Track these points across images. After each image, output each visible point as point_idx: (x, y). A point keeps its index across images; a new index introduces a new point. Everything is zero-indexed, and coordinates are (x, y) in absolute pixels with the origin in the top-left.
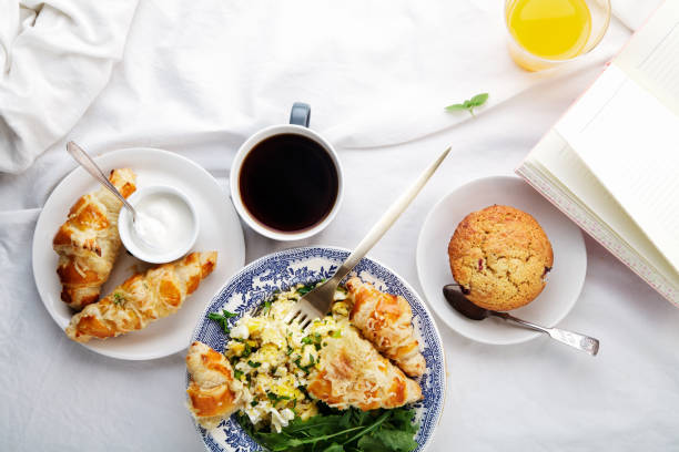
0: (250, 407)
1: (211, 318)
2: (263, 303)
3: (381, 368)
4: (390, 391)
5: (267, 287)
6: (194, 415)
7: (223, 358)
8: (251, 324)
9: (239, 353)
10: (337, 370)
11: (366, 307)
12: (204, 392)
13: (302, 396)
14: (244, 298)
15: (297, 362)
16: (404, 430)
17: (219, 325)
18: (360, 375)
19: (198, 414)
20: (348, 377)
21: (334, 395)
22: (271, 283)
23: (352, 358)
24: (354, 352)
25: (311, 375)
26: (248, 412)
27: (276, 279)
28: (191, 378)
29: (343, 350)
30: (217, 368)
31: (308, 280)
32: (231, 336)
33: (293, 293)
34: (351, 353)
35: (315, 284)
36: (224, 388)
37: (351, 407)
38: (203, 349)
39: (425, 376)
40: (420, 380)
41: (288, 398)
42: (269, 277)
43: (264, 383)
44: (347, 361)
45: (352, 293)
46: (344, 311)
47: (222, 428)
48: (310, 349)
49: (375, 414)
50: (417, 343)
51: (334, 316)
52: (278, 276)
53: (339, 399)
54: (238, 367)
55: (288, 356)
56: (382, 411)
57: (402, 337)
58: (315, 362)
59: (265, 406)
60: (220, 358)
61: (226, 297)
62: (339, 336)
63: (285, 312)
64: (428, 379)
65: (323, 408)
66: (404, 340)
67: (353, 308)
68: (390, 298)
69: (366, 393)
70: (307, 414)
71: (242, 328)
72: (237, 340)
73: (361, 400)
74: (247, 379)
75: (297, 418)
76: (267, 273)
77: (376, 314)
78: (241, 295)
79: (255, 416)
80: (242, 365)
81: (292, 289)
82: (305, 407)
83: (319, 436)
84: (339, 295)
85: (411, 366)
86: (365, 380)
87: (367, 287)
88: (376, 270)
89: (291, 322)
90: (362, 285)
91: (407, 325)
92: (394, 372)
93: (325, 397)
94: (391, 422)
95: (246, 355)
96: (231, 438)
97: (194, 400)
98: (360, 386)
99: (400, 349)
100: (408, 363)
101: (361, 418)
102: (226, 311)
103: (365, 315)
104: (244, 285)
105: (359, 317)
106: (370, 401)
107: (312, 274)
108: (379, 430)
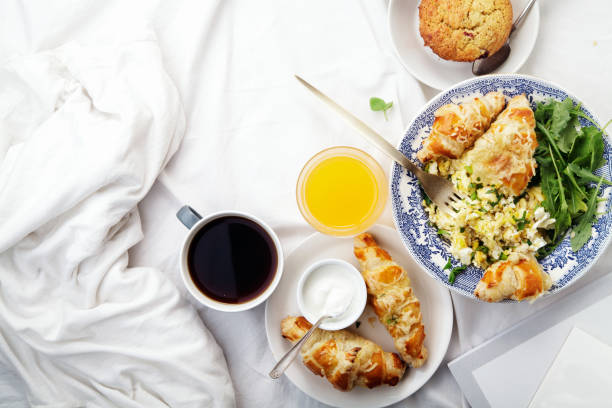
0: (532, 247)
1: (453, 281)
2: (439, 236)
3: (501, 130)
4: (522, 122)
5: (425, 232)
6: (541, 295)
7: (489, 269)
8: (459, 246)
9: (484, 256)
10: (503, 169)
11: (447, 144)
12: (521, 285)
13: (523, 201)
14: (435, 253)
15: (493, 205)
16: (552, 111)
17: (459, 273)
18: (507, 148)
19: (540, 291)
20: (509, 159)
21: (524, 171)
22: (422, 229)
23: (492, 155)
24: (487, 154)
25: (505, 193)
26: (536, 249)
27: (419, 225)
28: (507, 299)
29: (484, 164)
30: (500, 274)
31: (419, 196)
32: (468, 263)
33: (430, 210)
34: (488, 156)
35: (422, 190)
36: (517, 268)
37: (534, 156)
38: (481, 287)
39: (505, 93)
40: (508, 98)
41: (525, 212)
42: (417, 230)
43: (511, 234)
44: (494, 160)
45: (432, 157)
46: (447, 164)
47: (550, 271)
48: (482, 193)
49: (541, 136)
50: (476, 99)
51: (452, 172)
52: (415, 222)
53: (528, 166)
54: (496, 257)
55: (487, 213)
56: (537, 130)
57: (472, 112)
58: (493, 188)
59: (531, 232)
60: (490, 272)
61: (434, 268)
62: (470, 167)
63: (448, 216)
64: (508, 90)
65: (535, 182)
66: (475, 110)
67: (445, 156)
68: (438, 124)
69: (523, 143)
70: (538, 194)
71: (461, 251)
72: (473, 258)
73: (529, 147)
74: (508, 249)
75: (542, 205)
76: (413, 231)
77: (454, 134)
78: (432, 255)
79: (540, 243)
80: (495, 255)
81: (427, 209)
82: (532, 198)
83: (558, 185)
84: (433, 169)
85: (497, 104)
86: (512, 144)
87: (428, 143)
88: (410, 137)
89: (454, 210)
90: (425, 148)
91: (461, 108)
92: (503, 119)
93: (526, 179)
94: (545, 123)
95: (486, 250)
96: (559, 264)
97: (529, 294)
98: (517, 148)
99: (483, 114)
100: (494, 107)
101: (543, 148)
102: (446, 268)
103: (454, 145)
104: (423, 252)
105: (455, 150)
106: (530, 140)
107: (413, 192)
108: (553, 132)
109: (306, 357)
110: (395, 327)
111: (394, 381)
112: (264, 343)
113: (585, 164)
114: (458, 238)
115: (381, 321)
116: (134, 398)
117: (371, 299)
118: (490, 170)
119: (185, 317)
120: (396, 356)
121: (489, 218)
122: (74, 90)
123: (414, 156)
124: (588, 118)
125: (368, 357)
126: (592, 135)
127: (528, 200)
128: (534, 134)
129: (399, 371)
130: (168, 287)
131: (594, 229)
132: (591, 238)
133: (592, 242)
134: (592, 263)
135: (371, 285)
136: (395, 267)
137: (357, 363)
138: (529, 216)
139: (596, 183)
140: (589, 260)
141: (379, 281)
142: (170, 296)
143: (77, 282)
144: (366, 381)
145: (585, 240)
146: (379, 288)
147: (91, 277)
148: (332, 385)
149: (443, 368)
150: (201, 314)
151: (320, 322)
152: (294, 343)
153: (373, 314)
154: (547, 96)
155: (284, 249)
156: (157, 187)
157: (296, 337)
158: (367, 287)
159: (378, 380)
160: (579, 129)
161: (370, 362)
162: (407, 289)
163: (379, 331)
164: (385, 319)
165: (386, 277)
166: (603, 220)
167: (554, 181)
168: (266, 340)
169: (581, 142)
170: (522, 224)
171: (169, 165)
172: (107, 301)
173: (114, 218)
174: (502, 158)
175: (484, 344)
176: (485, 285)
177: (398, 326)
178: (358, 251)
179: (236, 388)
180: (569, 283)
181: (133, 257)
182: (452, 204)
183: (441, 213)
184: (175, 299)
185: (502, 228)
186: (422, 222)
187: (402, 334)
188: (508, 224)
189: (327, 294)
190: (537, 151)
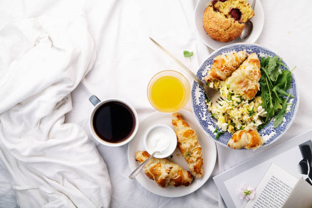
0: (255, 124)
1: (218, 138)
2: (212, 117)
3: (244, 68)
4: (254, 65)
5: (206, 115)
6: (259, 147)
7: (235, 133)
8: (221, 122)
10: (244, 86)
11: (219, 73)
12: (250, 142)
13: (252, 102)
16: (268, 61)
17: (221, 135)
18: (247, 77)
19: (258, 145)
20: (247, 82)
21: (254, 88)
22: (204, 113)
23: (240, 80)
25: (244, 98)
26: (257, 126)
28: (243, 148)
29: (236, 84)
30: (240, 136)
31: (204, 97)
32: (225, 130)
33: (209, 104)
34: (238, 80)
35: (206, 95)
36: (248, 134)
37: (259, 82)
38: (231, 142)
39: (247, 52)
40: (248, 54)
41: (253, 108)
42: (202, 114)
43: (246, 118)
44: (241, 82)
45: (211, 79)
46: (218, 83)
47: (263, 136)
48: (234, 98)
49: (262, 73)
50: (234, 54)
51: (220, 87)
52: (202, 110)
53: (256, 86)
54: (239, 128)
55: (236, 107)
56: (261, 69)
57: (231, 59)
58: (239, 96)
59: (255, 117)
60: (236, 135)
61: (209, 132)
62: (229, 85)
63: (217, 107)
64: (248, 50)
65: (259, 94)
66: (233, 58)
67: (218, 79)
68: (215, 64)
69: (254, 75)
70: (260, 100)
71: (222, 125)
72: (228, 128)
73: (257, 77)
74: (244, 124)
75: (261, 105)
76: (200, 114)
77: (222, 69)
78: (209, 126)
79: (259, 123)
80: (238, 127)
81: (207, 104)
82: (257, 101)
83: (269, 96)
84: (211, 85)
85: (243, 56)
86: (249, 75)
87: (210, 73)
88: (202, 69)
89: (220, 105)
90: (208, 75)
91: (227, 57)
92: (245, 63)
93: (255, 92)
94: (265, 66)
95: (234, 125)
96: (268, 133)
97: (253, 146)
98: (252, 77)
99: (237, 61)
100: (242, 58)
101: (263, 78)
102: (215, 132)
103: (222, 74)
104: (205, 124)
105: (223, 77)
106: (258, 74)
107: (201, 96)
108: (268, 71)
109: (146, 170)
110: (189, 159)
111: (187, 184)
112: (127, 163)
113: (282, 87)
114: (221, 119)
115: (183, 156)
116: (63, 185)
117: (179, 144)
118: (239, 87)
119: (90, 148)
120: (189, 172)
121: (236, 109)
122: (45, 37)
123: (203, 78)
124: (285, 66)
125: (176, 172)
126: (286, 74)
127: (255, 102)
128: (260, 71)
129: (190, 179)
130: (83, 134)
131: (284, 118)
132: (283, 122)
133: (283, 124)
134: (283, 133)
135: (179, 138)
136: (191, 130)
137: (170, 174)
138: (255, 110)
139: (287, 96)
140: (281, 132)
141: (183, 136)
142: (83, 138)
143: (39, 128)
144: (174, 183)
145: (280, 123)
146: (183, 139)
147: (46, 126)
148: (157, 185)
149: (211, 179)
150: (98, 147)
151: (154, 154)
152: (141, 163)
153: (179, 152)
154: (266, 55)
155: (139, 119)
156: (81, 85)
157: (142, 160)
158: (177, 139)
159: (180, 183)
160: (280, 71)
161: (176, 174)
162: (196, 141)
163: (181, 160)
164: (185, 154)
165: (187, 134)
166: (289, 114)
167: (267, 94)
168: (128, 161)
169: (281, 76)
170: (251, 113)
171: (87, 76)
172: (53, 138)
173: (59, 98)
174: (244, 81)
175: (230, 169)
176: (233, 141)
177: (191, 158)
178: (174, 122)
179: (112, 183)
180: (272, 142)
181: (67, 118)
182: (219, 102)
183: (214, 106)
184: (86, 139)
185: (242, 115)
186: (205, 110)
187: (192, 162)
188: (245, 113)
189: (158, 141)
190: (261, 79)
